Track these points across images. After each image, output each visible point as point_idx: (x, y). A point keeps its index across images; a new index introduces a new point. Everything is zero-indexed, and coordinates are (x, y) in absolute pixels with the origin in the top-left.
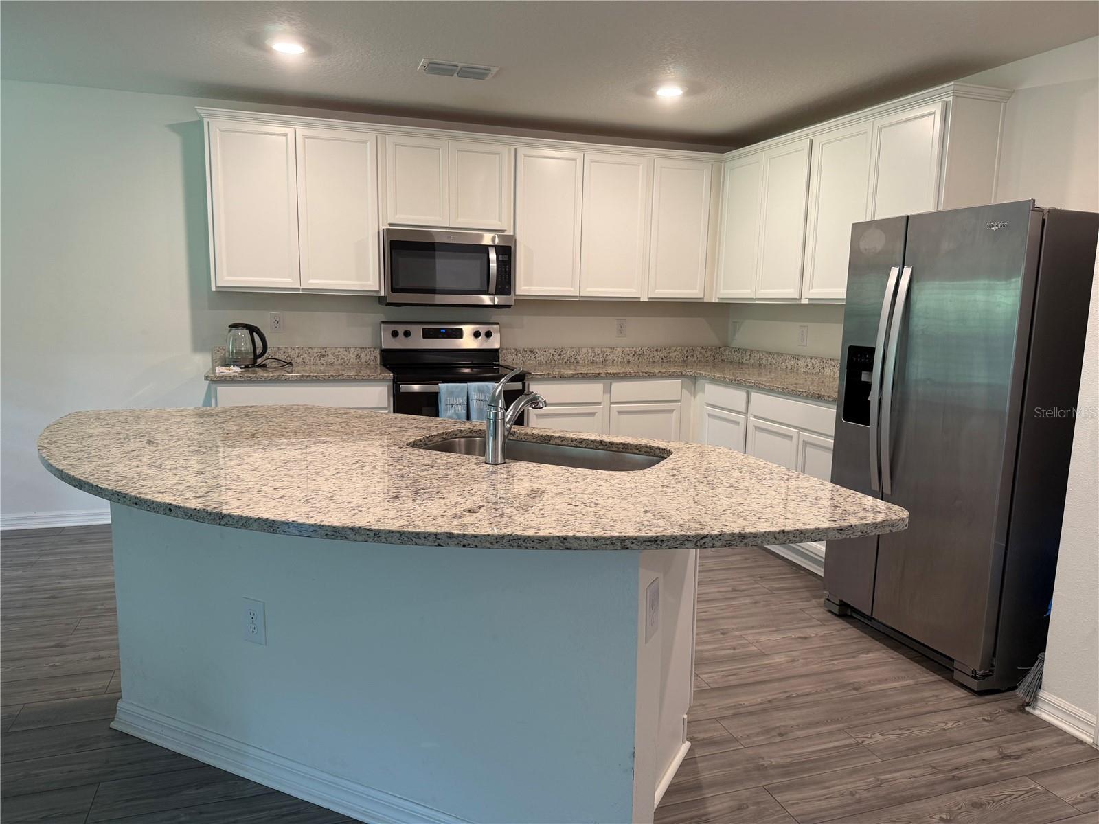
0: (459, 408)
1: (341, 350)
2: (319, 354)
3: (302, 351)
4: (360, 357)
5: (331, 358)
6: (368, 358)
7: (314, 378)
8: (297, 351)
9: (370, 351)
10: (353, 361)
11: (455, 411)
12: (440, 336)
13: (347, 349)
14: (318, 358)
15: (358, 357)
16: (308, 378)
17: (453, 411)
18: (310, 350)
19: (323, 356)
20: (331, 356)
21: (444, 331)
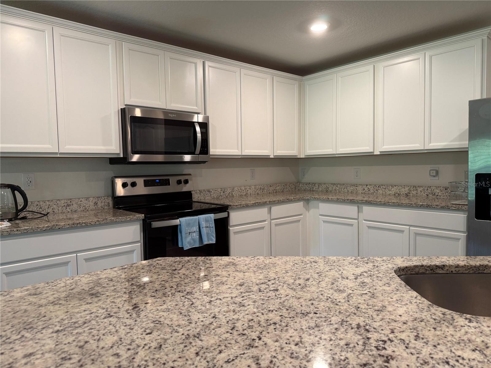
0: (194, 234)
1: (83, 200)
3: (51, 204)
6: (103, 204)
7: (84, 225)
8: (48, 203)
9: (105, 199)
10: (92, 207)
11: (192, 237)
12: (156, 184)
13: (87, 199)
14: (64, 208)
15: (96, 204)
16: (79, 225)
17: (190, 238)
18: (58, 202)
19: (68, 205)
20: (75, 205)
21: (158, 181)
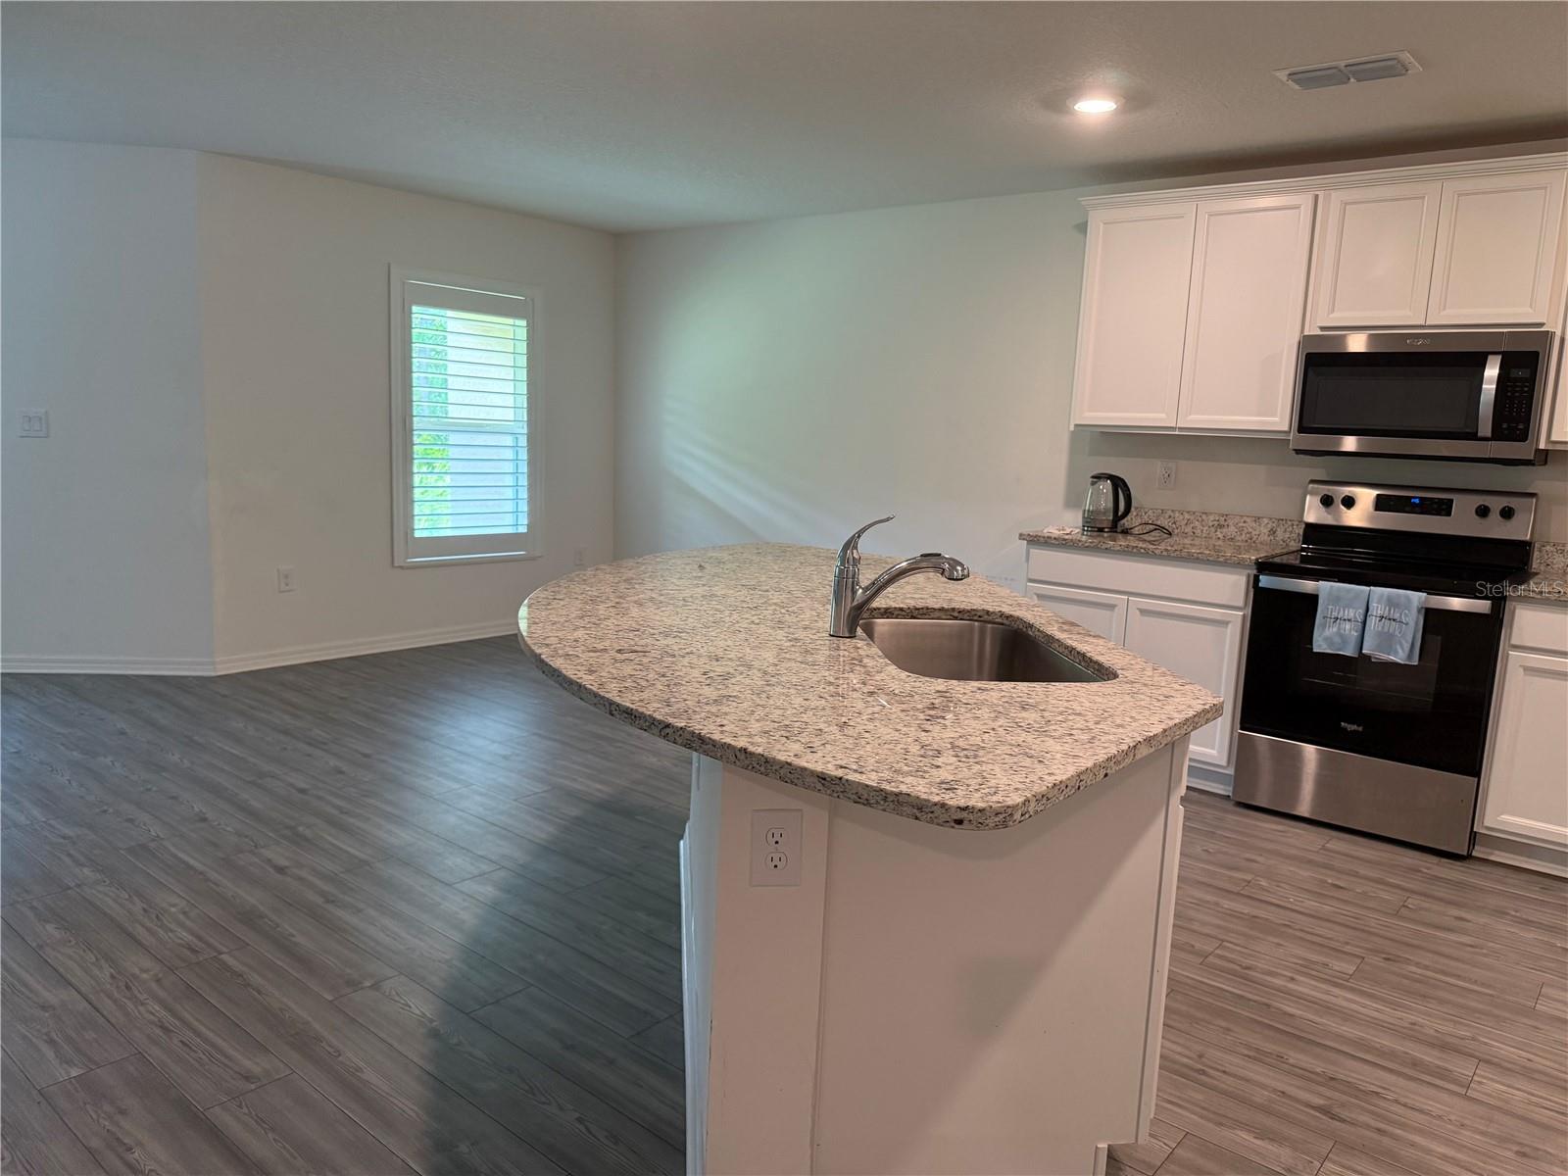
0: (1348, 626)
1: (1248, 520)
2: (1216, 523)
3: (1192, 518)
4: (1274, 533)
5: (1232, 531)
6: (1287, 535)
8: (1187, 516)
9: (1293, 525)
10: (1265, 538)
11: (1339, 629)
12: (1407, 509)
13: (1257, 519)
14: (1213, 529)
15: (1273, 532)
17: (1335, 629)
18: (1204, 517)
19: (1221, 526)
20: (1232, 528)
21: (1417, 501)
